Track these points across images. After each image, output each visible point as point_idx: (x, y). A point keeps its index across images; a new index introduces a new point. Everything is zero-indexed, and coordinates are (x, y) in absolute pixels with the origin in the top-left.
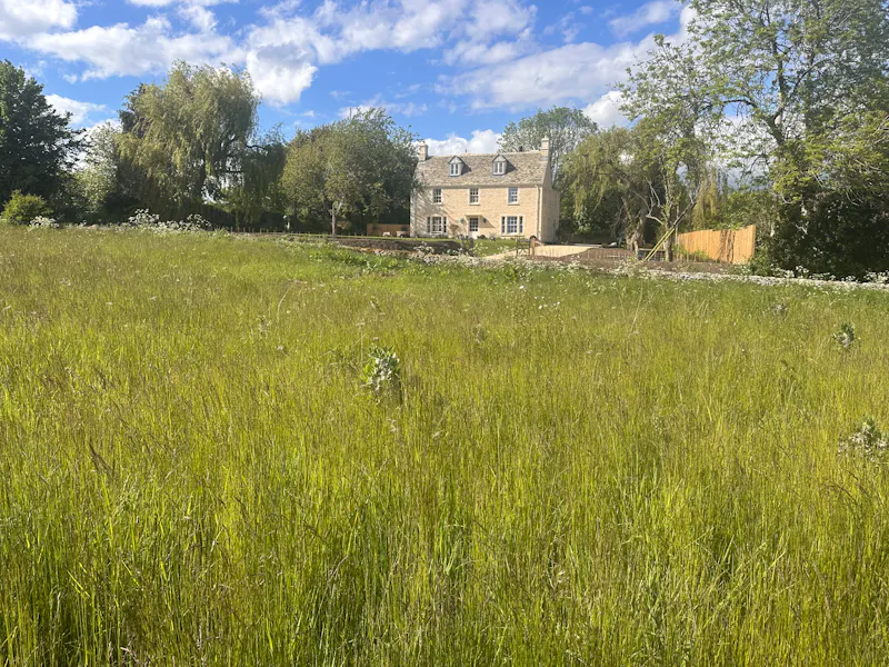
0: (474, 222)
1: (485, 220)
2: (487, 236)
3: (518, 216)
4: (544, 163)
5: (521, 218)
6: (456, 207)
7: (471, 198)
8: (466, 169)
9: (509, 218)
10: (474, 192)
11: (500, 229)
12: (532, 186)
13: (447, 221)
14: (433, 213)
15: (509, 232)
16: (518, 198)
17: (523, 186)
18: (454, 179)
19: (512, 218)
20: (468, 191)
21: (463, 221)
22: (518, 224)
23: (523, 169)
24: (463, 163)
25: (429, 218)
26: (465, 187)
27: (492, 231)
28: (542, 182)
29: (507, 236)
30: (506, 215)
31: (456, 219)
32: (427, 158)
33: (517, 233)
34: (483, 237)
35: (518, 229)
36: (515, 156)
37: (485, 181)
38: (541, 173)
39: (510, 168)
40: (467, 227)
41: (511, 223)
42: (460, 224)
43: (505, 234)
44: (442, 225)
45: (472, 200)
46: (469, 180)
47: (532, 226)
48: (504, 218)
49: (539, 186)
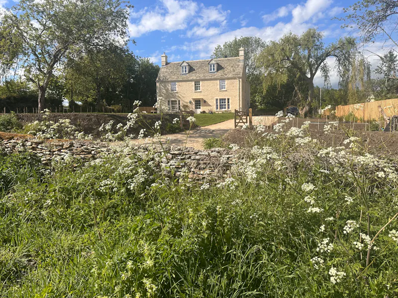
0: (198, 103)
1: (205, 102)
2: (207, 112)
3: (226, 98)
4: (241, 64)
5: (228, 99)
6: (186, 93)
7: (195, 87)
8: (191, 69)
9: (220, 100)
10: (197, 83)
11: (215, 107)
12: (235, 78)
13: (181, 103)
14: (172, 98)
15: (220, 108)
16: (226, 86)
17: (228, 79)
18: (184, 76)
19: (223, 99)
20: (193, 83)
21: (191, 102)
22: (226, 103)
23: (228, 68)
24: (189, 65)
25: (169, 101)
26: (191, 81)
27: (209, 108)
28: (241, 75)
29: (220, 111)
30: (218, 98)
31: (186, 101)
32: (167, 64)
33: (226, 109)
34: (204, 112)
35: (226, 106)
36: (223, 60)
37: (204, 76)
38: (240, 70)
39: (220, 67)
40: (194, 106)
41: (222, 102)
42: (189, 104)
43: (218, 110)
44: (177, 106)
45: (196, 88)
46: (193, 76)
47: (236, 105)
48: (217, 100)
49: (239, 78)
